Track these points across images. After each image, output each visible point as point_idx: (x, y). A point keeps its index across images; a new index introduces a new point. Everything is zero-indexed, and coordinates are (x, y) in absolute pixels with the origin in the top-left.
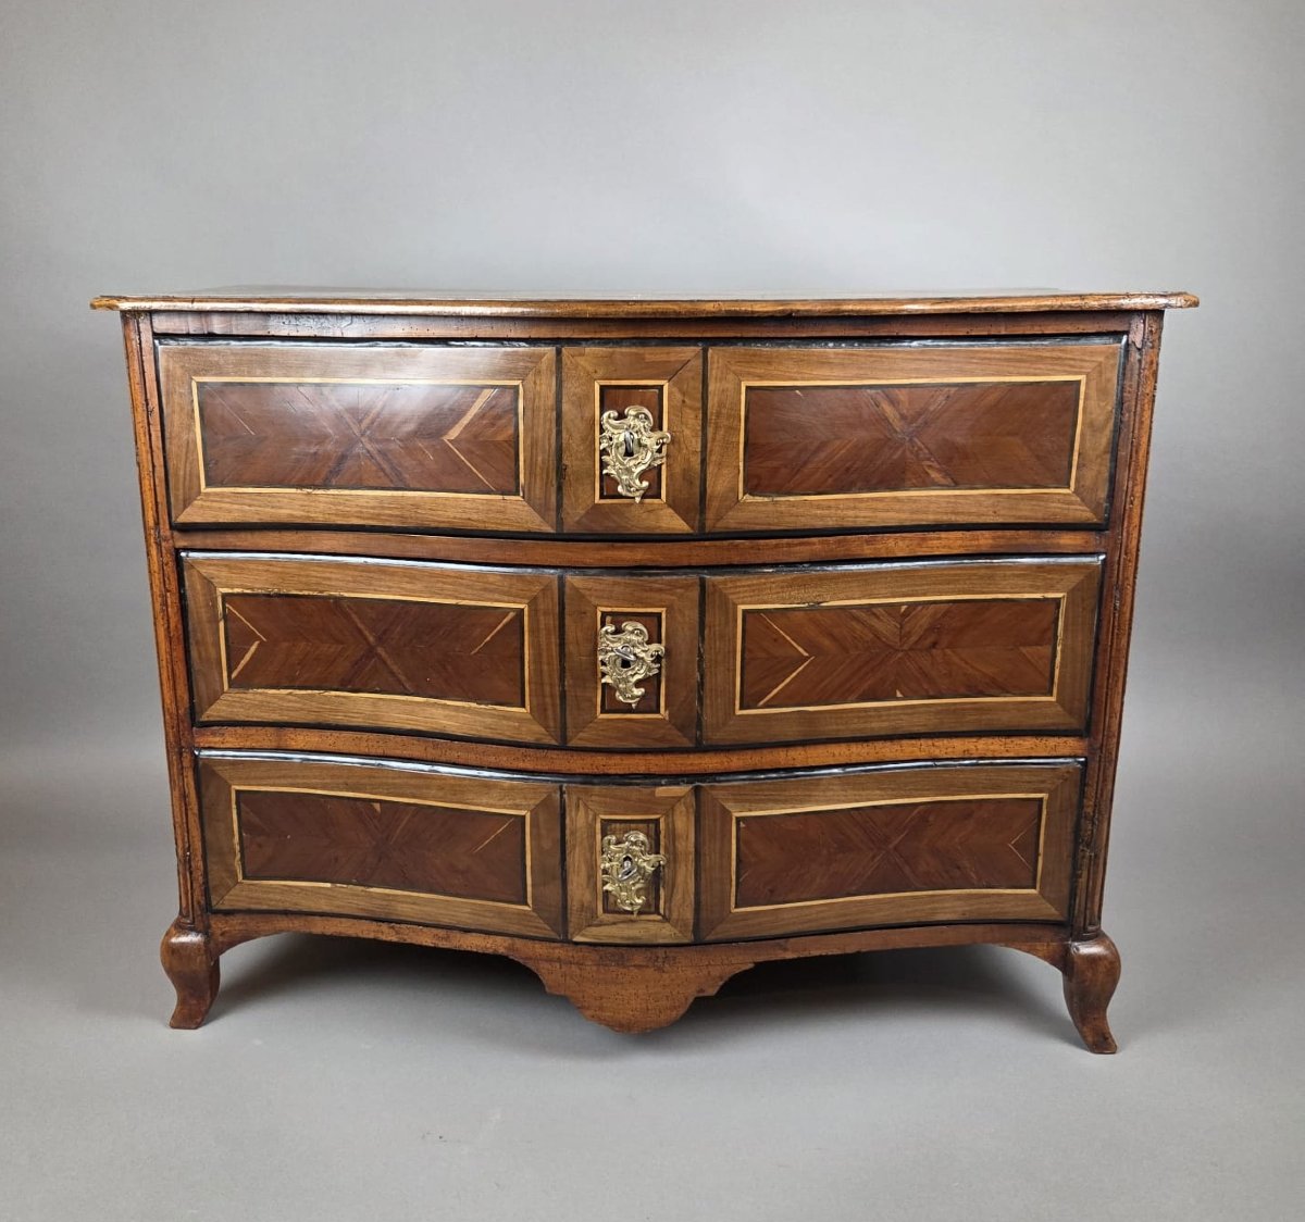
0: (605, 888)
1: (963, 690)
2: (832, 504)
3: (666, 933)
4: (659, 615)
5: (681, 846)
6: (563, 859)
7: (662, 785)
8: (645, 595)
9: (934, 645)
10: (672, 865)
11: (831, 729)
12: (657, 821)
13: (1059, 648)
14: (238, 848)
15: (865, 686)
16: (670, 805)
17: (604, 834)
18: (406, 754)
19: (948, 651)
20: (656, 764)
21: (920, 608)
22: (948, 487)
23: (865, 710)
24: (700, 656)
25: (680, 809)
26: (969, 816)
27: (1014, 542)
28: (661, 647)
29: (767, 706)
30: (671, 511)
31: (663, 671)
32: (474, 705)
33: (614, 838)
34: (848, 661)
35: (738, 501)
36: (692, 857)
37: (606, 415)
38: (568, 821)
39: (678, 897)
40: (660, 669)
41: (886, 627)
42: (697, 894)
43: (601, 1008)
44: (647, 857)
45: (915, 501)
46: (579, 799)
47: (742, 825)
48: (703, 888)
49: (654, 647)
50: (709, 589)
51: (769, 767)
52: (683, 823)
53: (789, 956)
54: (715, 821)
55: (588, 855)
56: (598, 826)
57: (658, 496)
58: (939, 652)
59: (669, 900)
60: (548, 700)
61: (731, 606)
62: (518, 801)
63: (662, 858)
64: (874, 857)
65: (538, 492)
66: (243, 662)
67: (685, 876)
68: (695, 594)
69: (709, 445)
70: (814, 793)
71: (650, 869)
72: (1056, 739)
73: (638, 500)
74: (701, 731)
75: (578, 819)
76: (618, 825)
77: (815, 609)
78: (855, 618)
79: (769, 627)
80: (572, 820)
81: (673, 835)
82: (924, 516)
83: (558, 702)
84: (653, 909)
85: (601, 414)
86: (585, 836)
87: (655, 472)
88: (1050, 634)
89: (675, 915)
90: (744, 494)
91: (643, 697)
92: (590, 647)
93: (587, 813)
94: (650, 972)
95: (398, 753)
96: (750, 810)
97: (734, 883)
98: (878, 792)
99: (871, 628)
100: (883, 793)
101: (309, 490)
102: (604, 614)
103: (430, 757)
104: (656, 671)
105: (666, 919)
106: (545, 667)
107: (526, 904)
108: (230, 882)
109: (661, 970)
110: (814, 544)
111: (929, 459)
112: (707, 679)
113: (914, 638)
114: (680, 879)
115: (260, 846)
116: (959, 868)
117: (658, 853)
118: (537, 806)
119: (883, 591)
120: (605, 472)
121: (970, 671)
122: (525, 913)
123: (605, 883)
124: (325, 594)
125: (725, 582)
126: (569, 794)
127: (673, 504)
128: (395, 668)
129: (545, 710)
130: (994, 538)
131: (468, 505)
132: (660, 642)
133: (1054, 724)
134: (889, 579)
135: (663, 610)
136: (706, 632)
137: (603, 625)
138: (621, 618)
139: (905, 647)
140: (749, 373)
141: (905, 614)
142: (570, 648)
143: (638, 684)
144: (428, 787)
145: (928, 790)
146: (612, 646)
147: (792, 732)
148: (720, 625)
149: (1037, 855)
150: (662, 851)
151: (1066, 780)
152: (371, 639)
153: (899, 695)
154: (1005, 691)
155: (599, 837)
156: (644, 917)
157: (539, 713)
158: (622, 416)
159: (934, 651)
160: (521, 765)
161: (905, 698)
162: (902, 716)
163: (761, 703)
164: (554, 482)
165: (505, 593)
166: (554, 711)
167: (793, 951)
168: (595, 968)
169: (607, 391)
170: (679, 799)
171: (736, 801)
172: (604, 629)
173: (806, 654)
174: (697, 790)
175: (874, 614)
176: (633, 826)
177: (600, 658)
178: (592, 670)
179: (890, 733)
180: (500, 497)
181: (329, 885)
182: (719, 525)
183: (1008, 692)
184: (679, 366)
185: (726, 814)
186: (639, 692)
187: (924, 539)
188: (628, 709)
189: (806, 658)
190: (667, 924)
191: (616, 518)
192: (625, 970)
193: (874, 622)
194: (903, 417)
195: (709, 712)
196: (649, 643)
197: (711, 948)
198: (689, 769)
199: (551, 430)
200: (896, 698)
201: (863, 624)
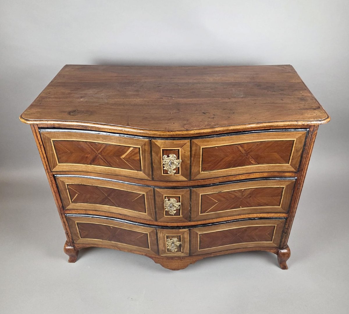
0: (168, 248)
1: (257, 205)
2: (225, 171)
3: (182, 255)
4: (179, 197)
5: (186, 240)
6: (157, 242)
7: (181, 229)
8: (176, 193)
9: (250, 197)
10: (184, 243)
11: (224, 215)
12: (180, 236)
13: (283, 197)
14: (79, 233)
15: (232, 207)
16: (183, 233)
17: (167, 238)
18: (118, 217)
19: (254, 198)
20: (179, 224)
21: (247, 190)
22: (256, 164)
23: (232, 211)
24: (190, 204)
25: (186, 233)
26: (257, 229)
27: (273, 175)
28: (180, 204)
29: (207, 213)
30: (182, 176)
31: (181, 208)
32: (134, 211)
33: (169, 239)
34: (228, 202)
35: (200, 173)
36: (188, 242)
37: (164, 156)
38: (158, 235)
39: (185, 249)
41: (238, 194)
42: (190, 248)
43: (168, 267)
44: (178, 243)
45: (247, 168)
46: (161, 232)
47: (201, 235)
49: (178, 203)
50: (192, 191)
51: (207, 223)
52: (187, 236)
54: (194, 235)
55: (163, 241)
56: (166, 237)
57: (179, 173)
58: (252, 198)
59: (183, 249)
60: (152, 212)
61: (198, 194)
62: (146, 231)
63: (181, 243)
64: (233, 238)
65: (147, 171)
66: (75, 198)
67: (187, 245)
68: (189, 192)
69: (192, 162)
70: (218, 228)
71: (178, 245)
73: (173, 174)
74: (191, 219)
75: (160, 235)
76: (170, 237)
77: (220, 192)
78: (230, 193)
79: (208, 197)
80: (159, 235)
81: (184, 238)
82: (250, 171)
83: (154, 213)
84: (179, 251)
85: (163, 156)
86: (162, 238)
87: (178, 169)
88: (280, 194)
89: (185, 252)
90: (201, 171)
91: (176, 213)
92: (162, 203)
93: (163, 234)
94: (179, 261)
95: (115, 217)
96: (203, 232)
97: (199, 246)
98: (234, 226)
101: (86, 165)
102: (165, 197)
103: (123, 218)
104: (179, 208)
105: (182, 252)
106: (151, 206)
107: (149, 248)
108: (78, 238)
109: (181, 260)
110: (220, 179)
111: (251, 159)
112: (192, 209)
113: (245, 196)
114: (186, 246)
115: (84, 232)
116: (253, 238)
117: (180, 241)
118: (150, 232)
120: (164, 169)
121: (259, 202)
122: (149, 250)
123: (168, 247)
124: (93, 185)
125: (196, 190)
126: (158, 230)
127: (182, 175)
128: (113, 201)
129: (151, 214)
130: (268, 174)
131: (128, 172)
132: (180, 202)
133: (279, 211)
135: (181, 196)
136: (192, 199)
137: (165, 198)
138: (170, 197)
139: (243, 198)
140: (203, 145)
141: (243, 191)
142: (157, 202)
143: (174, 211)
144: (124, 225)
145: (247, 225)
146: (167, 203)
147: (214, 216)
148: (195, 198)
149: (273, 235)
150: (181, 241)
151: (281, 222)
152: (106, 195)
153: (241, 207)
154: (267, 205)
155: (166, 238)
156: (177, 253)
157: (150, 214)
158: (168, 156)
159: (250, 198)
160: (146, 223)
161: (242, 207)
162: (241, 211)
163: (206, 212)
164: (151, 170)
165: (139, 190)
166: (154, 214)
168: (166, 260)
169: (164, 150)
170: (185, 232)
171: (199, 231)
172: (165, 200)
174: (190, 230)
175: (236, 192)
176: (174, 237)
177: (165, 205)
178: (163, 208)
180: (137, 171)
181: (102, 240)
184: (183, 144)
185: (197, 234)
187: (249, 175)
188: (172, 215)
189: (217, 203)
191: (167, 178)
192: (173, 260)
193: (235, 194)
194: (245, 150)
195: (193, 215)
197: (193, 256)
198: (188, 225)
199: (149, 158)
200: (240, 208)
201: (232, 194)
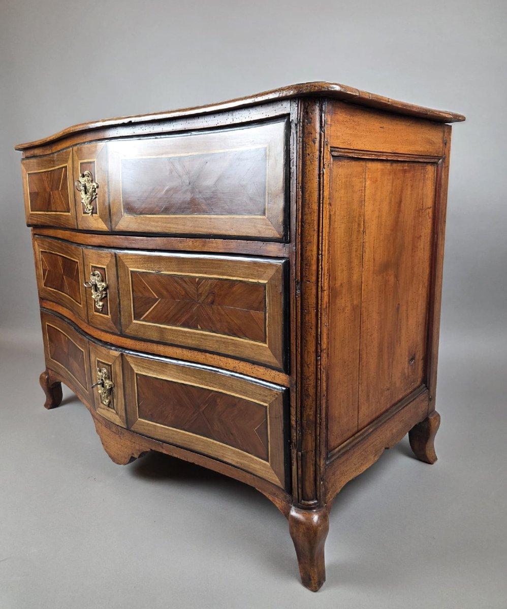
1: (226, 331)
3: (118, 420)
4: (105, 269)
5: (118, 380)
6: (91, 374)
7: (112, 349)
8: (101, 259)
9: (213, 302)
10: (116, 388)
11: (170, 338)
12: (111, 366)
14: (49, 346)
15: (184, 319)
16: (115, 360)
19: (219, 307)
21: (204, 280)
22: (210, 213)
23: (184, 332)
24: (118, 290)
25: (118, 362)
28: (107, 285)
29: (144, 320)
30: (101, 220)
31: (108, 295)
34: (175, 304)
35: (122, 216)
36: (122, 386)
37: (80, 176)
38: (91, 359)
39: (119, 404)
40: (106, 294)
41: (191, 289)
42: (125, 405)
44: (108, 381)
46: (92, 349)
47: (138, 378)
48: (127, 404)
49: (104, 284)
50: (118, 259)
52: (119, 370)
53: (164, 452)
54: (128, 372)
55: (95, 374)
56: (96, 362)
57: (97, 213)
58: (215, 306)
59: (117, 405)
61: (127, 268)
62: (82, 345)
63: (113, 385)
64: (194, 413)
65: (73, 211)
66: (46, 277)
68: (114, 261)
69: (110, 189)
70: (165, 370)
71: (109, 387)
72: (274, 371)
73: (90, 214)
74: (121, 327)
76: (101, 364)
77: (158, 274)
78: (177, 283)
79: (141, 281)
81: (116, 374)
83: (86, 304)
84: (112, 407)
86: (94, 366)
87: (95, 201)
88: (263, 305)
89: (119, 413)
90: (124, 213)
91: (103, 306)
93: (94, 356)
94: (118, 437)
96: (141, 371)
97: (137, 405)
98: (193, 378)
99: (184, 288)
100: (195, 379)
102: (92, 267)
105: (117, 413)
106: (83, 288)
107: (87, 390)
108: (48, 357)
109: (120, 437)
111: (200, 198)
112: (121, 302)
113: (203, 297)
114: (119, 396)
115: (52, 347)
116: (232, 434)
117: (111, 380)
118: (85, 348)
119: (187, 269)
120: (82, 202)
121: (230, 321)
125: (123, 256)
126: (90, 345)
127: (102, 217)
129: (84, 307)
132: (106, 282)
133: (269, 362)
134: (189, 263)
135: (106, 267)
136: (119, 279)
137: (92, 271)
138: (95, 269)
139: (200, 301)
141: (198, 283)
143: (101, 300)
145: (215, 384)
146: (93, 281)
147: (155, 336)
148: (123, 277)
149: (268, 442)
150: (113, 380)
151: (276, 398)
153: (199, 327)
155: (97, 367)
156: (110, 409)
158: (84, 176)
159: (213, 306)
161: (202, 329)
162: (201, 340)
163: (142, 319)
164: (75, 206)
165: (75, 255)
167: (166, 451)
168: (105, 427)
169: (82, 165)
170: (117, 358)
171: (136, 365)
173: (157, 297)
174: (122, 355)
175: (185, 281)
176: (104, 365)
179: (195, 347)
180: (68, 214)
182: (117, 228)
183: (247, 337)
185: (132, 370)
186: (101, 303)
188: (100, 311)
189: (157, 299)
190: (117, 416)
191: (87, 223)
192: (111, 433)
193: (184, 285)
194: (187, 174)
195: (123, 318)
196: (102, 281)
198: (120, 344)
199: (72, 184)
200: (197, 329)
201: (180, 285)
